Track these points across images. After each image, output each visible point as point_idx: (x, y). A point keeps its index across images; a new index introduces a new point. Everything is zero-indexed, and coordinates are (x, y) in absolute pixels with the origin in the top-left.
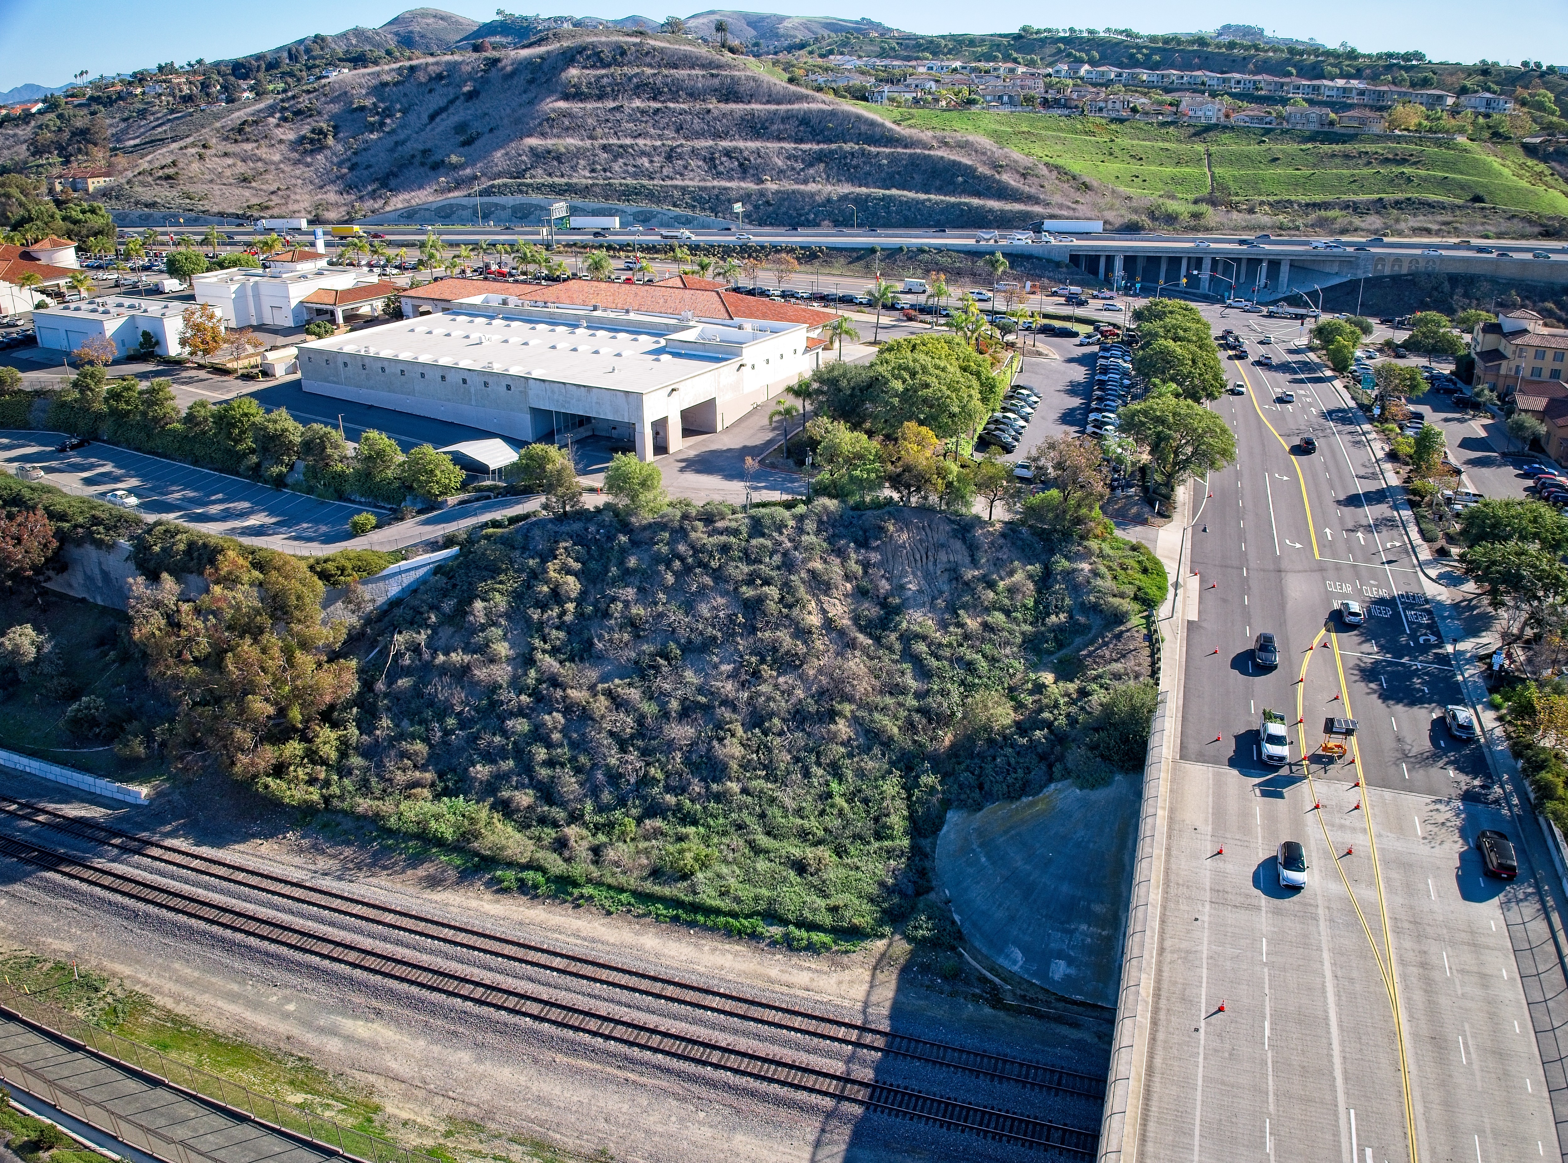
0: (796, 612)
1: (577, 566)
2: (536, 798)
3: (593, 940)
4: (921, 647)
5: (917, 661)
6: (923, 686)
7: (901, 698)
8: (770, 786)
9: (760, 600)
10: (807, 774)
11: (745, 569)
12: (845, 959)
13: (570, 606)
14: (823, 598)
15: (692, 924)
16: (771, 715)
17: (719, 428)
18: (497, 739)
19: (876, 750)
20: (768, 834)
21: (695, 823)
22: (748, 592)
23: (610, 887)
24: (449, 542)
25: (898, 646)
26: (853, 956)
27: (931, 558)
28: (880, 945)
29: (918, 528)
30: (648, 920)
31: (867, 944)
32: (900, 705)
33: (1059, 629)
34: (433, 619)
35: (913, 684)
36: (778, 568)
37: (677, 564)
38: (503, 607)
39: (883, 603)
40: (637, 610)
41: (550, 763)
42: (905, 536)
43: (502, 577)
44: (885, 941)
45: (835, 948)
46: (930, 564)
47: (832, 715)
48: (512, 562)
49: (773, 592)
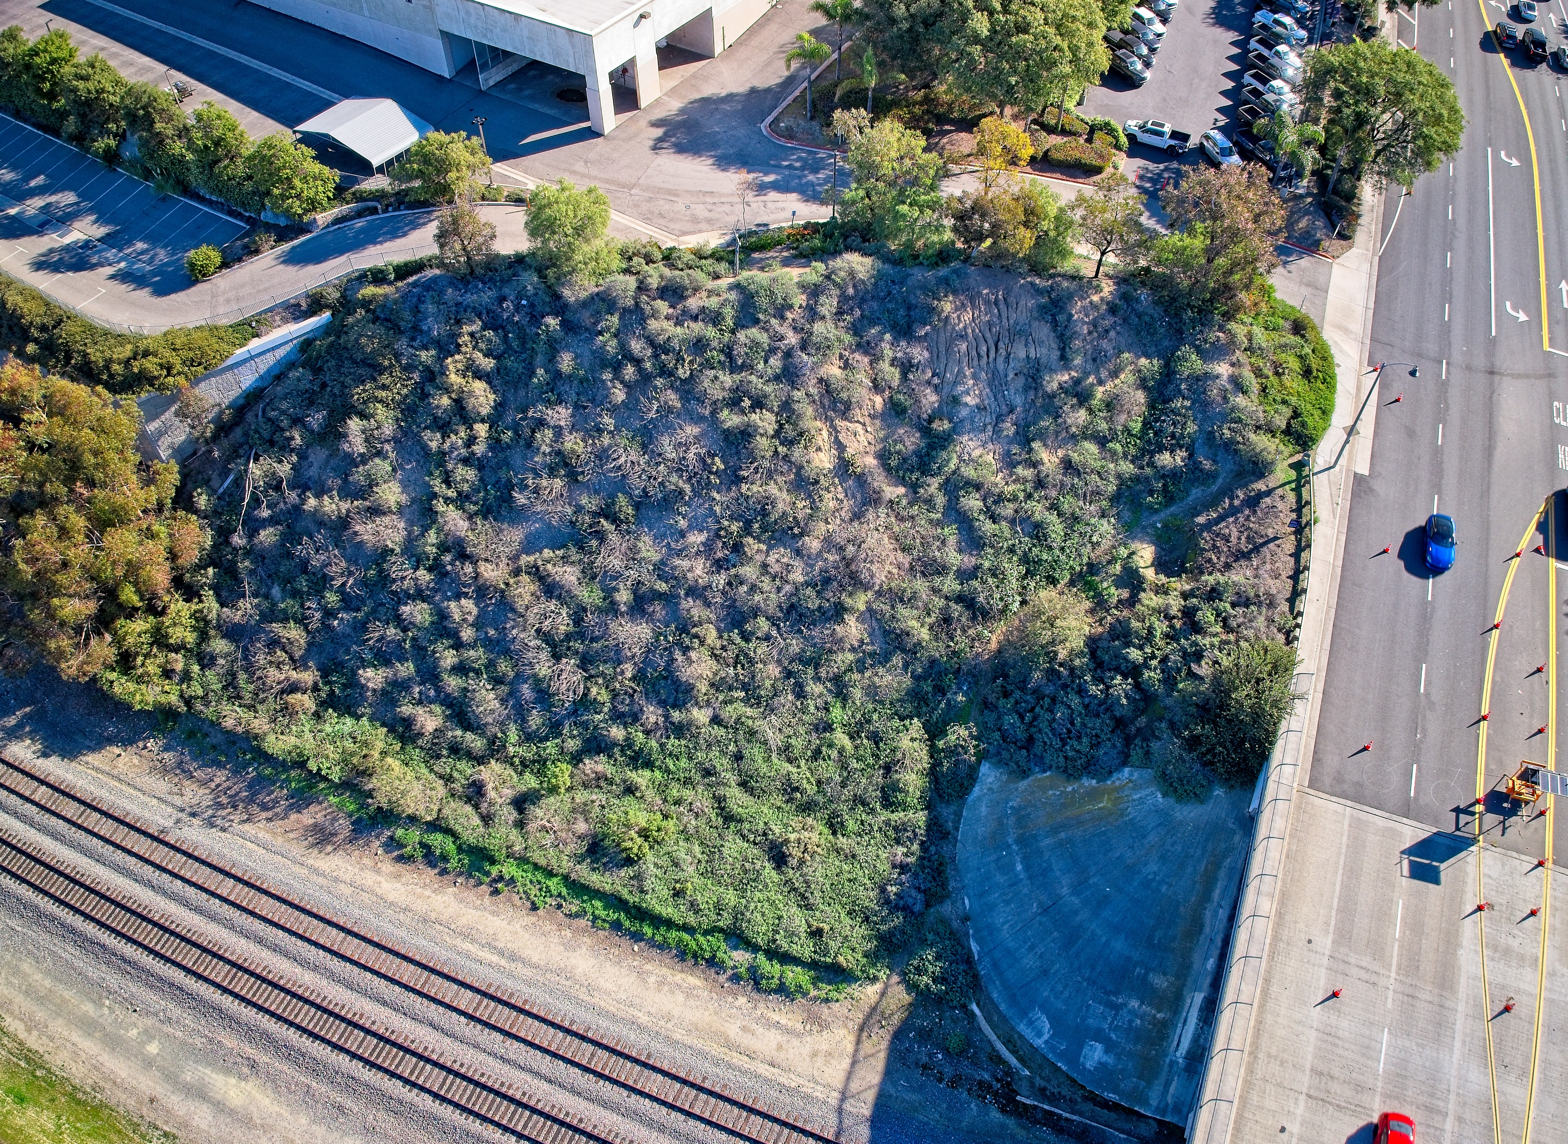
0: (797, 453)
1: (488, 364)
2: (447, 718)
3: (513, 957)
4: (972, 503)
5: (965, 522)
6: (969, 561)
7: (937, 581)
8: (749, 711)
9: (746, 434)
10: (800, 693)
11: (727, 380)
12: (824, 1011)
13: (481, 430)
14: (840, 423)
15: (637, 937)
16: (755, 612)
17: (718, 49)
18: (392, 632)
19: (897, 660)
20: (743, 784)
21: (649, 764)
22: (731, 420)
23: (536, 867)
24: (316, 304)
25: (940, 500)
26: (835, 1006)
27: (1002, 352)
28: (872, 991)
29: (987, 302)
30: (583, 922)
31: (854, 989)
32: (935, 591)
33: (1174, 475)
34: (298, 440)
35: (954, 558)
36: (777, 378)
37: (629, 371)
38: (388, 429)
39: (925, 430)
40: (572, 443)
41: (461, 669)
42: (967, 317)
43: (385, 379)
44: (878, 987)
45: (813, 993)
46: (1001, 360)
47: (839, 612)
48: (397, 356)
49: (765, 421)
